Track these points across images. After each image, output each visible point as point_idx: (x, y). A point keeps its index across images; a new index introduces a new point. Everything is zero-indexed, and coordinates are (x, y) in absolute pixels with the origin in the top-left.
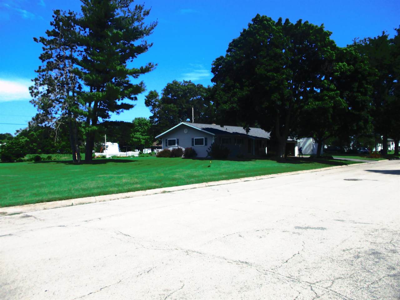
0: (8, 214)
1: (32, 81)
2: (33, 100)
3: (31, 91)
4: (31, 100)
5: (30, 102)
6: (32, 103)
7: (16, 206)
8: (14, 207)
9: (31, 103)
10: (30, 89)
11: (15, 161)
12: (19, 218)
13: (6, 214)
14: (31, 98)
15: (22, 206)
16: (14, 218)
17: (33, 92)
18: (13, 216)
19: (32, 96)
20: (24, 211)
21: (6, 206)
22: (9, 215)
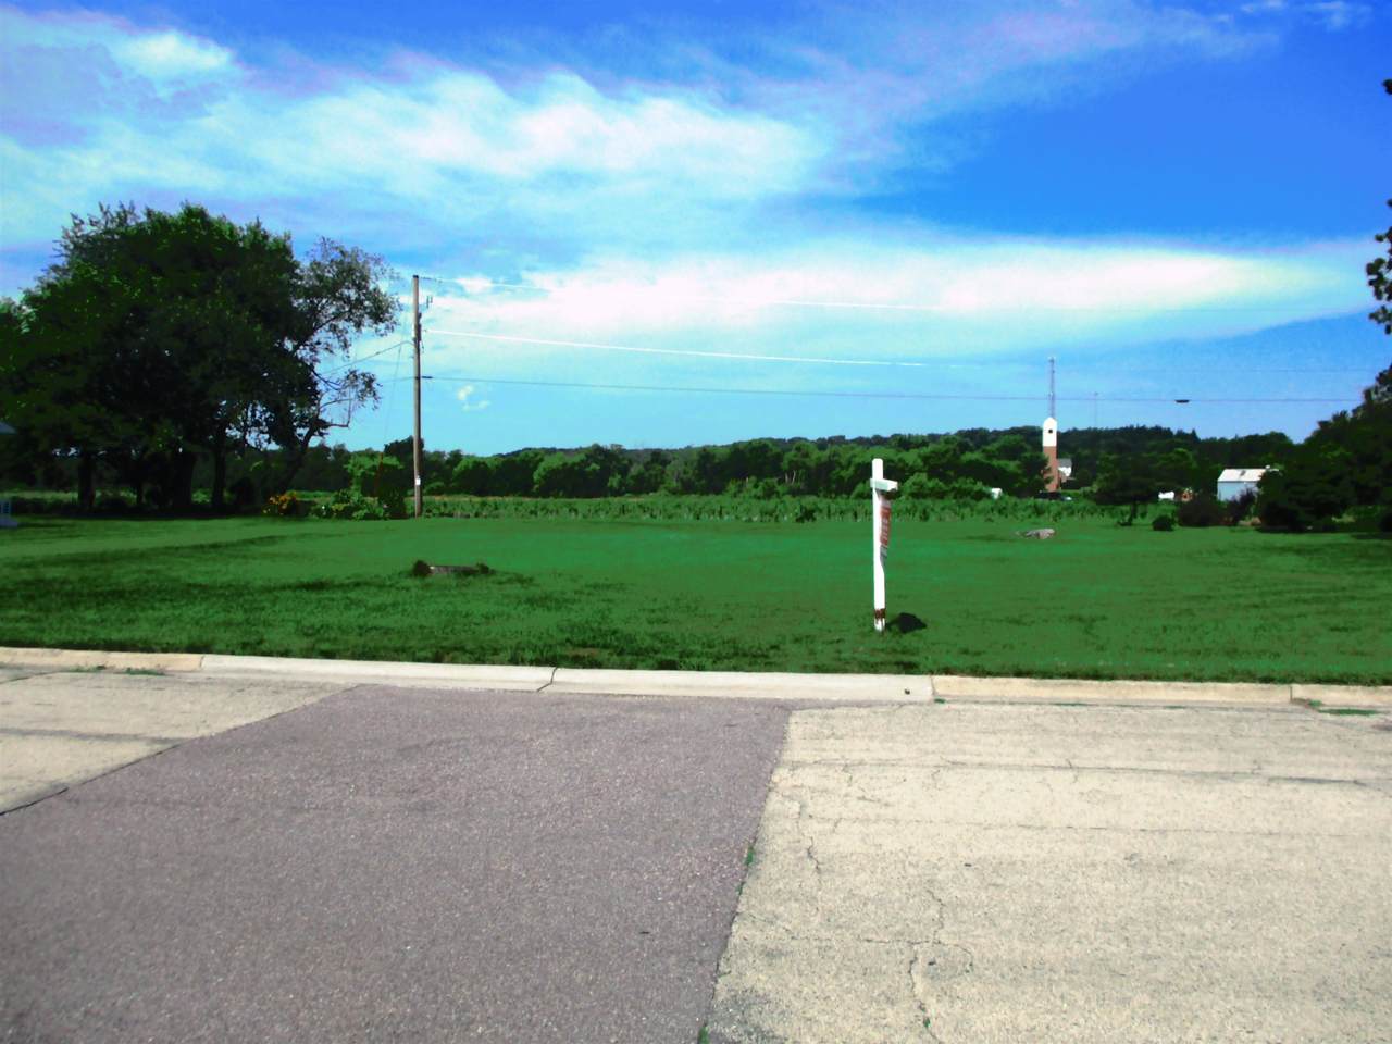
0: (1326, 708)
1: (1380, 239)
2: (1383, 308)
3: (1374, 277)
4: (1373, 311)
5: (1373, 316)
6: (1379, 322)
7: (1352, 685)
8: (1344, 687)
9: (1374, 322)
10: (1372, 269)
11: (1310, 528)
12: (1371, 730)
13: (1321, 708)
14: (1375, 305)
15: (1371, 688)
16: (1350, 726)
17: (1381, 280)
18: (1348, 718)
19: (1378, 295)
20: (1380, 707)
21: (1319, 681)
22: (1332, 712)
